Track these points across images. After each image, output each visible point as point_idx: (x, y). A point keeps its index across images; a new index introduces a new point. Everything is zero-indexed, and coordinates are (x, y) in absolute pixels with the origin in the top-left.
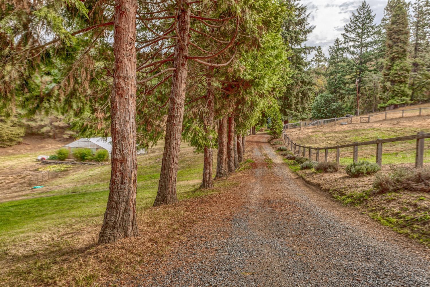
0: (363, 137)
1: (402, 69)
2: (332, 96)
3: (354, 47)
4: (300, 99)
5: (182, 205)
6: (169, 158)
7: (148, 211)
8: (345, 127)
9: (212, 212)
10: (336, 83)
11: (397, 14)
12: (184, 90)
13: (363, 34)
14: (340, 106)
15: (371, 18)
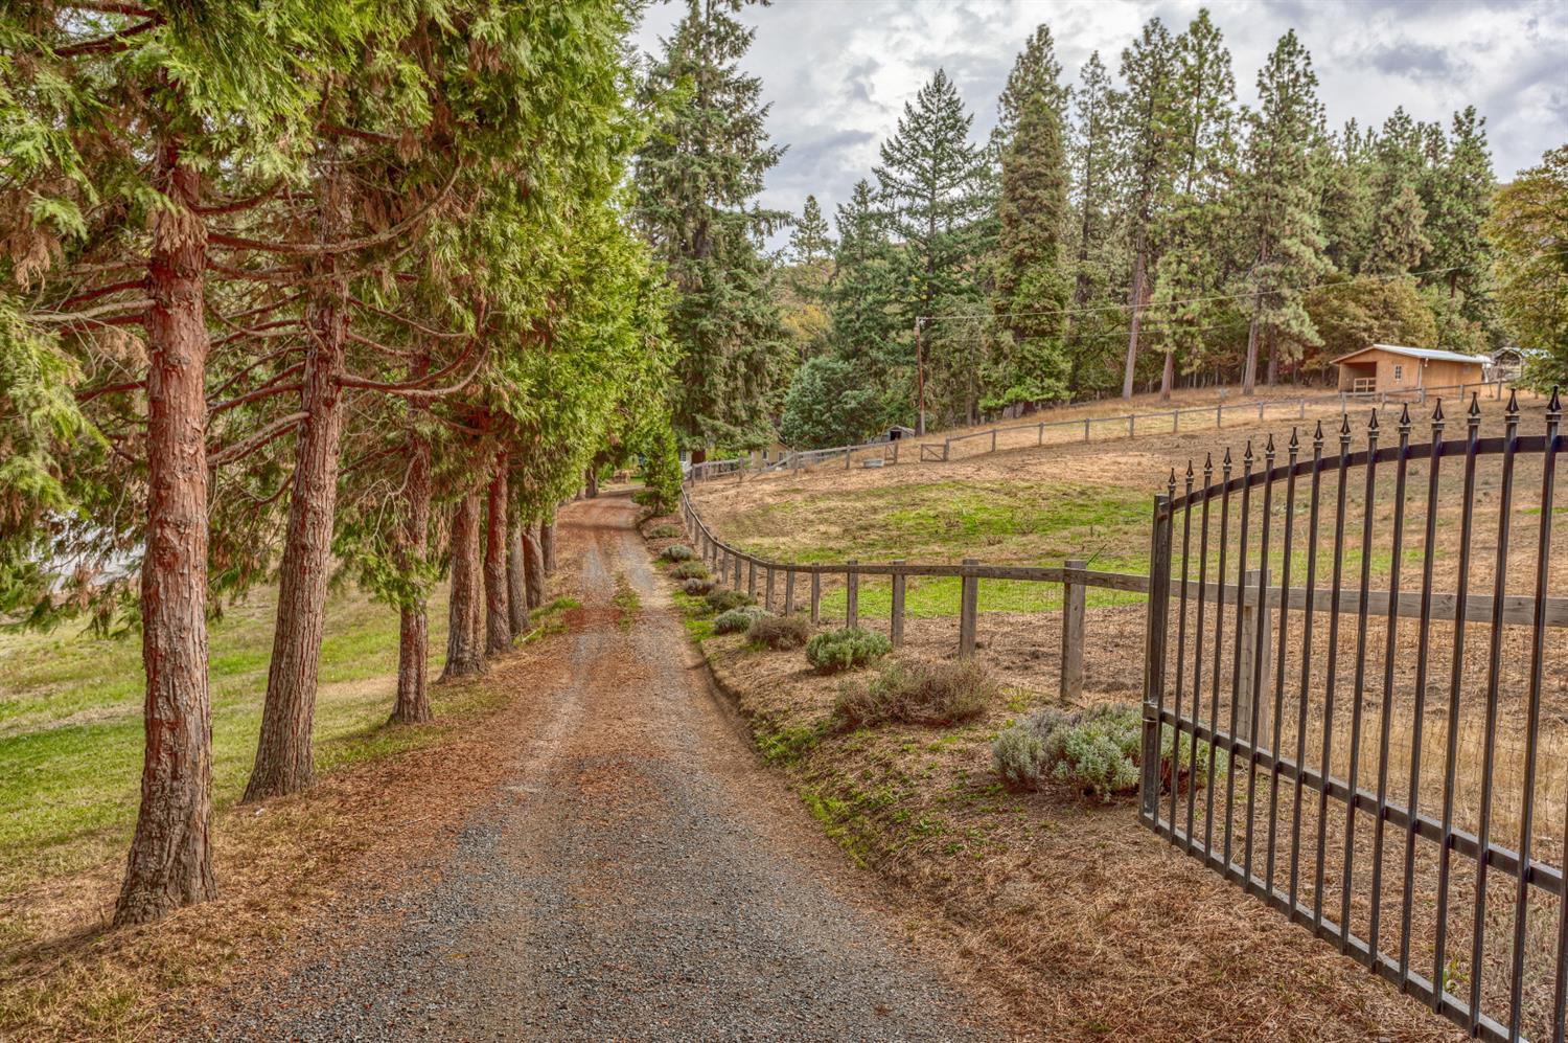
0: (922, 510)
1: (1043, 294)
2: (847, 367)
3: (911, 212)
4: (740, 383)
5: (330, 793)
6: (290, 664)
7: (230, 818)
8: (876, 477)
9: (412, 813)
10: (858, 325)
11: (1030, 124)
12: (332, 473)
13: (937, 172)
14: (870, 400)
15: (959, 127)
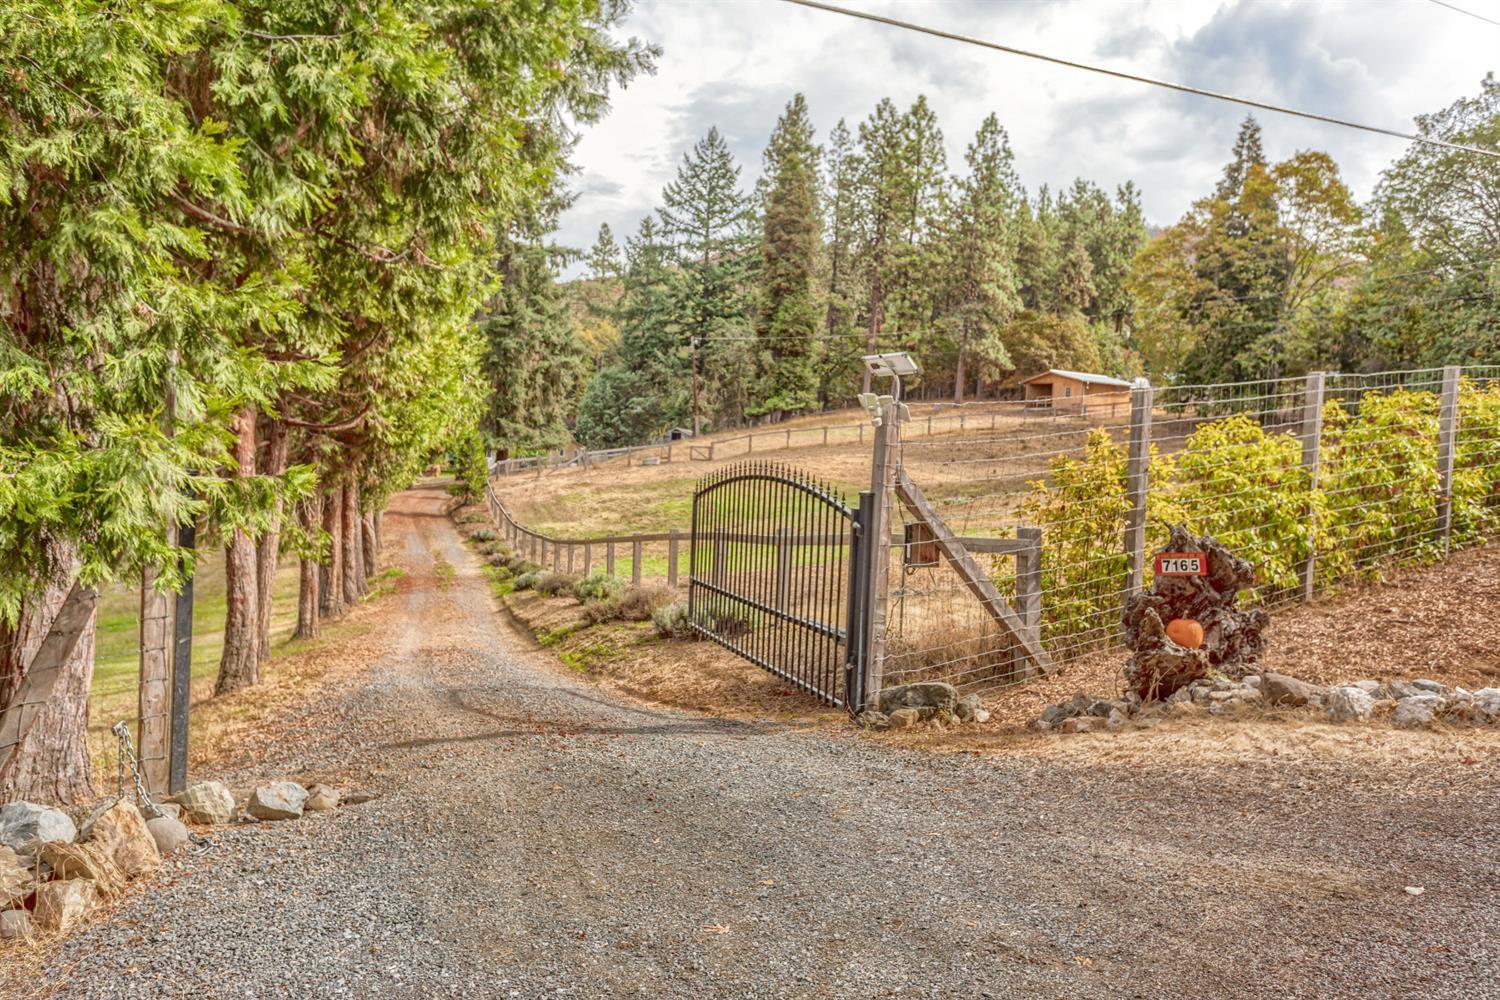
1: (796, 320)
2: (634, 377)
3: (689, 246)
4: (538, 392)
8: (652, 473)
10: (643, 341)
11: (787, 177)
13: (711, 213)
14: (655, 406)
15: (729, 177)
